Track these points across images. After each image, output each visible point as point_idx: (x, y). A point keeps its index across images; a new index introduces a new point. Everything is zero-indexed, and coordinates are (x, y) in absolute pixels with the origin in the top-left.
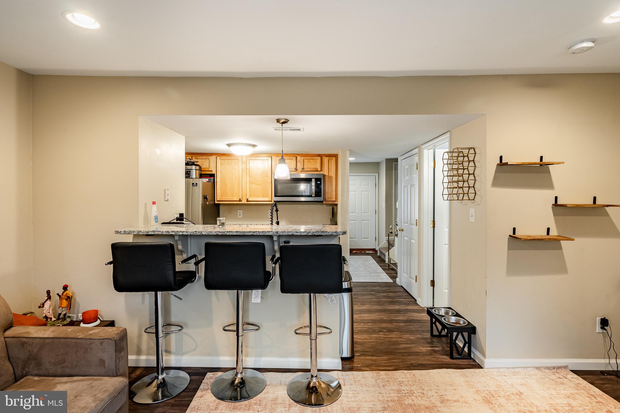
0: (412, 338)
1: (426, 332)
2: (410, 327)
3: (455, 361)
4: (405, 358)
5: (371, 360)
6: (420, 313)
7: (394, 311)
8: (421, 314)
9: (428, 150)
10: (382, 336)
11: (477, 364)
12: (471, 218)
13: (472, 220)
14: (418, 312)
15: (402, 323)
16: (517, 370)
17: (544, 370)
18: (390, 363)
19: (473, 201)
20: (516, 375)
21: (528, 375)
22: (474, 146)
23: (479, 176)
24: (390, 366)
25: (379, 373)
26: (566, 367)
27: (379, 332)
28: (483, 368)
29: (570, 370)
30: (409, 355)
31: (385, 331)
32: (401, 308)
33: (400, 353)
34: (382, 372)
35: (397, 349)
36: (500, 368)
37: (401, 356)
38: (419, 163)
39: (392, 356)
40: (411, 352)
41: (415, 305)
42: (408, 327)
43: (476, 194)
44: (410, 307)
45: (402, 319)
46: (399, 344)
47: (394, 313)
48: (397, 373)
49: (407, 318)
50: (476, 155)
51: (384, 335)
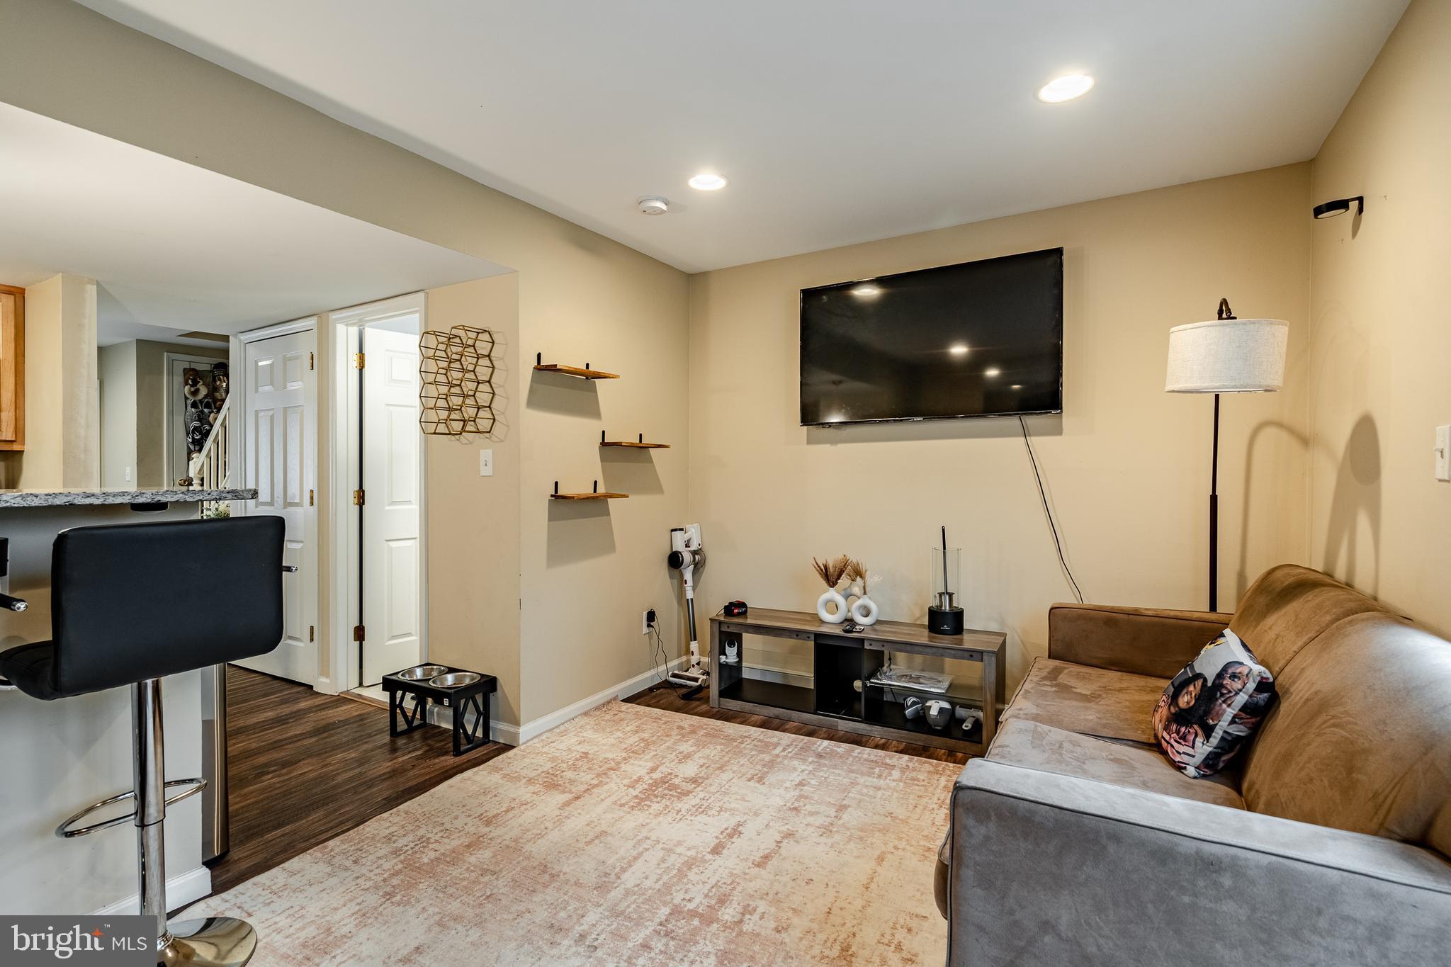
0: (353, 755)
1: (377, 734)
2: (332, 739)
3: (465, 757)
4: (363, 795)
5: (283, 835)
6: (336, 708)
7: (266, 723)
8: (341, 709)
9: (347, 325)
10: (275, 780)
11: (504, 746)
12: (482, 468)
13: (486, 471)
14: (332, 707)
15: (308, 739)
16: (562, 728)
17: (593, 713)
18: (337, 818)
19: (487, 435)
20: (565, 735)
21: (580, 728)
22: (489, 328)
23: (501, 386)
24: (342, 823)
25: (326, 847)
26: (615, 699)
27: (260, 777)
28: (515, 747)
29: (623, 701)
30: (370, 787)
31: (273, 769)
32: (281, 713)
33: (346, 791)
34: (331, 843)
35: (334, 787)
36: (540, 735)
37: (353, 795)
38: (319, 354)
39: (332, 806)
40: (370, 780)
41: (313, 696)
42: (328, 740)
43: (496, 422)
44: (303, 705)
45: (301, 732)
46: (333, 778)
47: (271, 728)
48: (369, 826)
49: (314, 726)
50: (495, 345)
51: (279, 776)
